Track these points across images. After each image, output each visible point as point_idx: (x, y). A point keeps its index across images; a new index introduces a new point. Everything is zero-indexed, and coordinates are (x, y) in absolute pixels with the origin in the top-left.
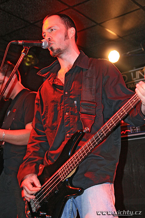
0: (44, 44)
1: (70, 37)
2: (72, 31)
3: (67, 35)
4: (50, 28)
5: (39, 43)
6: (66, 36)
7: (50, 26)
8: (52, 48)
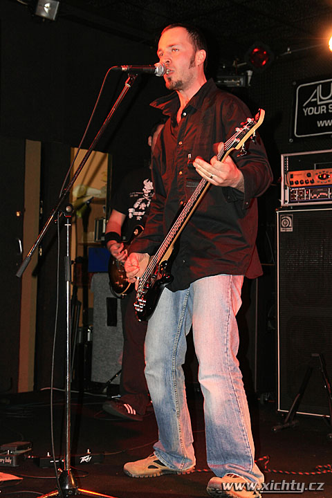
0: (157, 70)
1: (197, 64)
2: (201, 55)
3: (194, 60)
4: (172, 46)
5: (151, 69)
6: (192, 62)
7: (172, 43)
8: (170, 79)
